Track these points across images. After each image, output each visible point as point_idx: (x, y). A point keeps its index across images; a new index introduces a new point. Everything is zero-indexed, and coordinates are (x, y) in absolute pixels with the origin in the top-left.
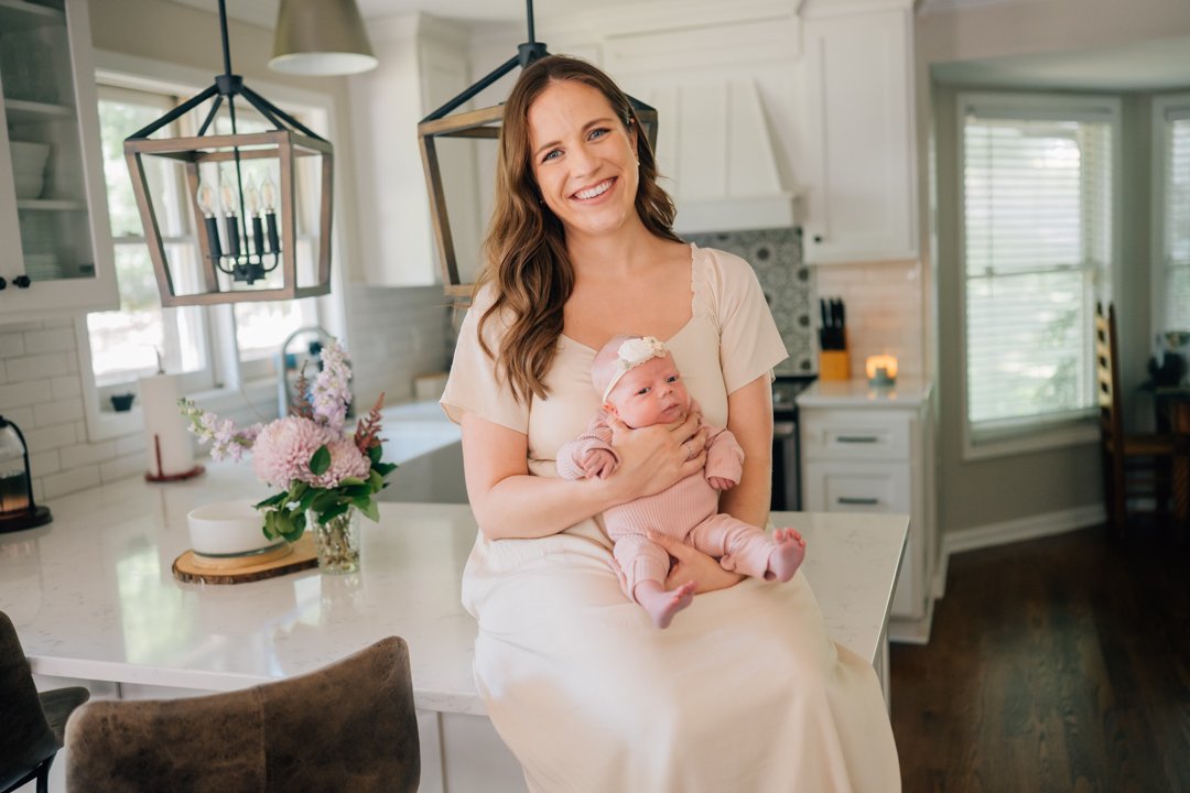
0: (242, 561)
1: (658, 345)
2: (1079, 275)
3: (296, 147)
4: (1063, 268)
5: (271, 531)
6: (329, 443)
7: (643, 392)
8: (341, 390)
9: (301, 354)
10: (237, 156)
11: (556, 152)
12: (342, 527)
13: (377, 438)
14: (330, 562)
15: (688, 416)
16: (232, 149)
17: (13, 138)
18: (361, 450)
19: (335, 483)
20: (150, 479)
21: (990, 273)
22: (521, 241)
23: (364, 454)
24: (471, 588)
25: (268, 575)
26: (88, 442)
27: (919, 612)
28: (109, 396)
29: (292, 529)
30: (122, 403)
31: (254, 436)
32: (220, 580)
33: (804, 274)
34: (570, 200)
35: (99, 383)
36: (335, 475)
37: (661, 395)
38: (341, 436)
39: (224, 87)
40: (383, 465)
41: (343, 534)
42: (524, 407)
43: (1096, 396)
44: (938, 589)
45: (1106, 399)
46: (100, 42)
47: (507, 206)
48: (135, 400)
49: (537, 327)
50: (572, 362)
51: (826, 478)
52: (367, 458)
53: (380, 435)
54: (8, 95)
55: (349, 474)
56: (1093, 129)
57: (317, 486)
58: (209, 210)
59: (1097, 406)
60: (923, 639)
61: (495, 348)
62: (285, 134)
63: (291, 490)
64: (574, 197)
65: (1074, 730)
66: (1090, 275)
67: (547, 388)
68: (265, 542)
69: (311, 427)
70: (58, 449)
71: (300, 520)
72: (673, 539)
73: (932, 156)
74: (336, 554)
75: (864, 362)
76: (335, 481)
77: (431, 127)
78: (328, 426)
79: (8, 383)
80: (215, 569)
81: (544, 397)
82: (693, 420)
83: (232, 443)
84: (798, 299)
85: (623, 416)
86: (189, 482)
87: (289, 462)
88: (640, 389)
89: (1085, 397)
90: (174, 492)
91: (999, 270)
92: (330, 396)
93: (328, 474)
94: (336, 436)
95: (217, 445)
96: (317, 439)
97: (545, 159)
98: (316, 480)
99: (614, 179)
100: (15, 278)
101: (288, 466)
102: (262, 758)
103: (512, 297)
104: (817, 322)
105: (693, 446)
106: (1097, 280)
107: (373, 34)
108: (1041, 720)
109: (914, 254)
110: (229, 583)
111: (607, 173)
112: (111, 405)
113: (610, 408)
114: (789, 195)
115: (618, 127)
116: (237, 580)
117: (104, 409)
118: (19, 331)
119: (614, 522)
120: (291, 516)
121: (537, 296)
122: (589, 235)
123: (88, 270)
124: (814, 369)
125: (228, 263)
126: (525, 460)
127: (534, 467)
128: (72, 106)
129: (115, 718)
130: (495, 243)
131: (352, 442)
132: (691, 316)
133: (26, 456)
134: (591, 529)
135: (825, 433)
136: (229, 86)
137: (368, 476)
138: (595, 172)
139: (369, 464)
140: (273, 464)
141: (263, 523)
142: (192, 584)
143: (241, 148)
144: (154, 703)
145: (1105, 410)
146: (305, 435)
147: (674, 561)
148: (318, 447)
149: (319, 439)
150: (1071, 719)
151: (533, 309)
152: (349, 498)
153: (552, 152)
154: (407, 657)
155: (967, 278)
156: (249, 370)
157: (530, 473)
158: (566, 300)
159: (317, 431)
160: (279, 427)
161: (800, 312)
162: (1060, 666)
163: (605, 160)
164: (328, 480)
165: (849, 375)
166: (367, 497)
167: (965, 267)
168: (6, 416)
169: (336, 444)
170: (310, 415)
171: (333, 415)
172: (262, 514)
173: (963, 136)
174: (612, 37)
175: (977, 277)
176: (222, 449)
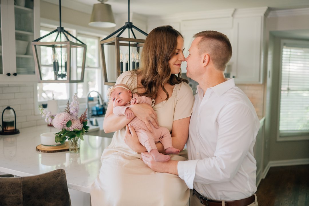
0: (51, 147)
5: (57, 141)
6: (72, 120)
9: (95, 97)
10: (61, 47)
12: (76, 141)
13: (86, 120)
14: (72, 150)
16: (60, 45)
18: (81, 122)
19: (72, 130)
20: (48, 125)
21: (288, 90)
23: (81, 123)
26: (34, 115)
29: (62, 140)
30: (45, 106)
31: (55, 116)
32: (44, 151)
35: (39, 100)
36: (72, 128)
38: (76, 118)
39: (59, 30)
40: (87, 126)
41: (76, 143)
46: (42, 16)
48: (48, 106)
52: (82, 124)
54: (16, 29)
55: (76, 128)
57: (68, 130)
58: (57, 60)
62: (69, 42)
68: (55, 143)
69: (68, 115)
70: (26, 116)
76: (72, 129)
78: (73, 115)
79: (15, 99)
80: (45, 149)
83: (49, 118)
87: (61, 124)
91: (291, 89)
92: (74, 108)
93: (71, 127)
95: (47, 118)
96: (69, 118)
98: (68, 129)
100: (13, 73)
101: (60, 124)
102: (22, 195)
110: (47, 153)
112: (42, 106)
116: (49, 152)
118: (19, 86)
120: (62, 137)
123: (33, 73)
128: (33, 33)
131: (79, 120)
133: (15, 117)
136: (61, 30)
137: (82, 129)
139: (83, 126)
140: (57, 124)
141: (55, 138)
142: (38, 152)
143: (62, 45)
146: (66, 117)
148: (69, 120)
149: (70, 118)
152: (76, 134)
154: (65, 174)
155: (281, 90)
159: (70, 116)
160: (61, 115)
162: (292, 202)
164: (71, 129)
166: (80, 134)
167: (281, 87)
168: (11, 107)
169: (74, 120)
170: (69, 112)
171: (74, 113)
172: (55, 136)
173: (282, 51)
174: (183, 21)
175: (284, 90)
176: (47, 119)
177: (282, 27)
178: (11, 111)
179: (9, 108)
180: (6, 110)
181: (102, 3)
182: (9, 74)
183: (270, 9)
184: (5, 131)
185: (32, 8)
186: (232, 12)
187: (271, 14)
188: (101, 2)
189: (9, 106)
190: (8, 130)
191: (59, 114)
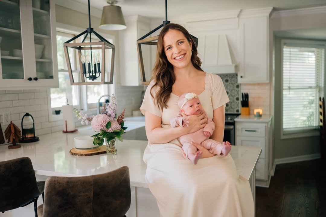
0: (87, 150)
1: (195, 95)
2: (315, 90)
3: (106, 46)
4: (311, 87)
5: (95, 143)
7: (192, 106)
8: (114, 107)
10: (91, 48)
11: (170, 47)
12: (113, 143)
13: (123, 120)
14: (110, 152)
15: (202, 114)
16: (90, 46)
17: (35, 43)
18: (119, 123)
20: (64, 132)
21: (289, 88)
22: (161, 69)
23: (119, 124)
24: (146, 156)
25: (94, 154)
26: (49, 122)
27: (267, 179)
28: (55, 110)
29: (100, 143)
30: (58, 112)
31: (92, 119)
32: (82, 155)
33: (238, 87)
34: (174, 60)
35: (52, 107)
36: (112, 129)
37: (196, 107)
38: (114, 119)
39: (89, 31)
40: (124, 127)
41: (113, 145)
42: (161, 111)
43: (319, 123)
44: (272, 174)
45: (321, 124)
46: (58, 20)
47: (158, 61)
48: (61, 112)
49: (165, 91)
50: (173, 100)
51: (242, 141)
52: (120, 125)
53: (124, 120)
54: (35, 32)
55: (115, 129)
56: (319, 50)
57: (107, 131)
58: (83, 62)
59: (319, 126)
60: (268, 187)
61: (154, 95)
62: (103, 43)
63: (101, 132)
64: (175, 59)
65: (309, 212)
66: (318, 90)
67: (167, 106)
70: (41, 123)
71: (103, 141)
72: (198, 144)
73: (274, 56)
74: (111, 150)
75: (253, 110)
76: (112, 130)
77: (140, 42)
78: (111, 117)
79: (30, 105)
80: (80, 152)
81: (166, 108)
82: (203, 115)
83: (86, 120)
84: (236, 93)
85: (186, 113)
86: (73, 133)
87: (101, 125)
88: (191, 105)
89: (316, 123)
90: (70, 136)
91: (292, 87)
92: (112, 109)
93: (110, 128)
94: (112, 119)
96: (108, 119)
97: (167, 49)
98: (107, 130)
99: (185, 54)
100: (34, 78)
101: (100, 126)
102: (92, 193)
103: (159, 83)
104: (241, 99)
105: (203, 121)
106: (319, 91)
107: (126, 20)
108: (299, 209)
109: (268, 81)
110: (84, 156)
111: (183, 52)
112: (55, 113)
113: (182, 111)
114: (234, 65)
115: (186, 41)
116: (86, 155)
117: (53, 114)
118: (34, 92)
119: (182, 139)
120: (100, 139)
121: (165, 83)
122: (179, 68)
123: (52, 77)
124: (240, 112)
125: (88, 75)
126: (161, 124)
127: (163, 126)
128: (50, 36)
129: (57, 180)
130: (155, 70)
131: (117, 121)
132: (204, 89)
133: (34, 124)
134: (176, 142)
135: (242, 129)
137: (120, 130)
138: (179, 52)
139: (121, 127)
140: (97, 125)
141: (93, 141)
142: (74, 156)
143: (92, 46)
144: (67, 177)
145: (321, 127)
146: (105, 118)
147: (198, 150)
148: (108, 122)
149: (109, 119)
150: (308, 209)
151: (164, 86)
152: (115, 135)
153: (169, 48)
154: (129, 172)
155: (283, 89)
156: (90, 106)
157: (162, 127)
158: (173, 84)
159: (108, 118)
161: (236, 97)
162: (306, 195)
163: (182, 49)
164: (110, 130)
165: (249, 114)
166: (120, 135)
167: (283, 86)
168: (30, 113)
169: (112, 121)
170: (106, 114)
171: (112, 114)
172: (93, 138)
173: (283, 51)
174: (188, 22)
175: (286, 89)
176: (84, 121)
177: (284, 27)
178: (30, 117)
179: (27, 115)
180: (25, 117)
181: (113, 5)
182: (30, 79)
183: (274, 9)
184: (24, 139)
185: (48, 10)
186: (238, 13)
187: (274, 14)
188: (111, 4)
189: (27, 112)
190: (27, 138)
191: (97, 116)
